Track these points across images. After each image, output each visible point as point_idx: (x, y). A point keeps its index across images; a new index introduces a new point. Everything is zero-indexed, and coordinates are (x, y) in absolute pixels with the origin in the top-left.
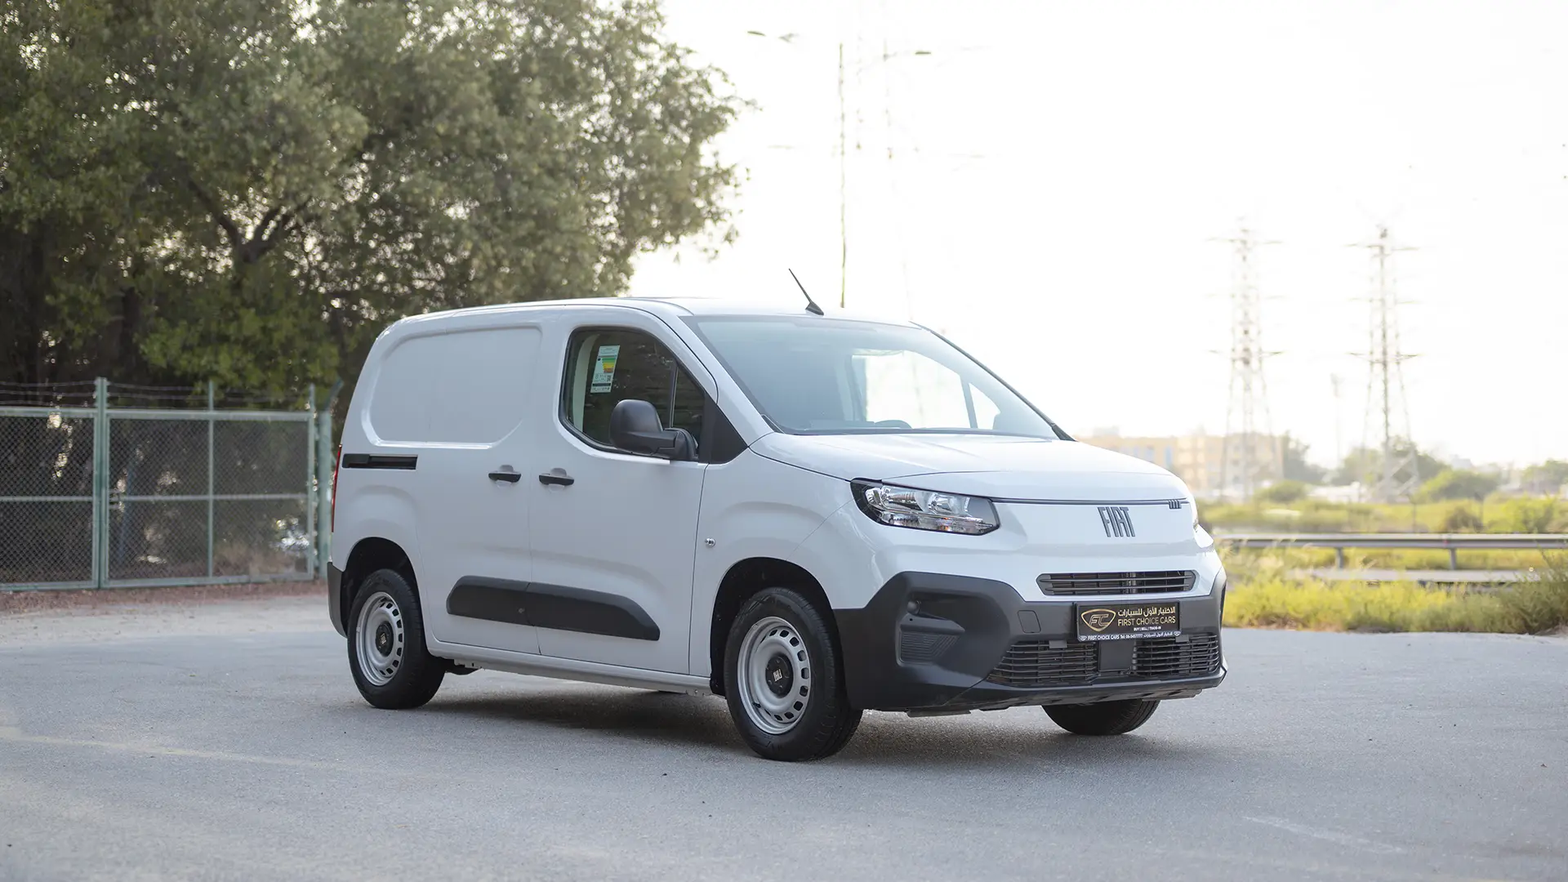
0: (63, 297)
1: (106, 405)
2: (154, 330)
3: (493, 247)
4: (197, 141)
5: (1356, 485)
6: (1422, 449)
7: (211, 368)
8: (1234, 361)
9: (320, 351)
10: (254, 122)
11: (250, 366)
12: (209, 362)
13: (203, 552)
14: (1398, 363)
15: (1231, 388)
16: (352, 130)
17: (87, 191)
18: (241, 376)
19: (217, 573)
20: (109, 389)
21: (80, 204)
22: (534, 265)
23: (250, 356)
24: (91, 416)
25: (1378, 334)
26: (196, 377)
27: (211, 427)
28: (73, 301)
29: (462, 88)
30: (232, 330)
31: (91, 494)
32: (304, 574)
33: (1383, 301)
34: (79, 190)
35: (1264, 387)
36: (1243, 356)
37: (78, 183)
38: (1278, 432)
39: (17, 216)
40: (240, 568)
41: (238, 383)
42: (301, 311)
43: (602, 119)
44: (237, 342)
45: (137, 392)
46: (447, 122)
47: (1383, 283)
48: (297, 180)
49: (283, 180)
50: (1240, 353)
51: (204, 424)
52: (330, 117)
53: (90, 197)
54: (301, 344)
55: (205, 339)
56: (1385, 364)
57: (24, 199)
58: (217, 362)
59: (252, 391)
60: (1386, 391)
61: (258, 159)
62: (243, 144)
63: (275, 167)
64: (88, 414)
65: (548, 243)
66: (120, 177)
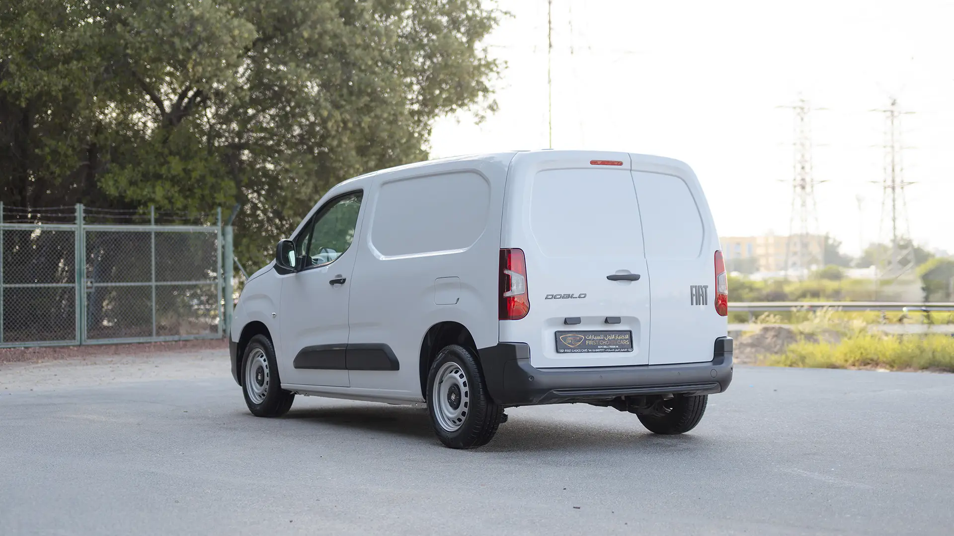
0: (47, 150)
1: (83, 222)
2: (108, 171)
3: (341, 114)
4: (140, 43)
5: (873, 268)
6: (916, 244)
7: (151, 196)
8: (795, 187)
9: (223, 184)
10: (180, 30)
11: (177, 195)
12: (149, 192)
13: (148, 321)
14: (902, 188)
15: (793, 204)
16: (246, 35)
17: (65, 78)
18: (170, 202)
19: (158, 334)
20: (85, 211)
21: (60, 87)
22: (369, 127)
23: (177, 188)
24: (73, 230)
25: (890, 169)
26: (139, 203)
27: (153, 236)
28: (54, 152)
29: (319, 6)
30: (163, 171)
31: (74, 282)
32: (216, 334)
33: (893, 147)
34: (59, 77)
35: (815, 204)
36: (801, 184)
37: (58, 72)
38: (823, 233)
39: (18, 96)
40: (173, 330)
41: (169, 207)
42: (209, 158)
43: (407, 26)
44: (167, 179)
45: (99, 213)
46: (309, 30)
47: (892, 134)
48: (209, 69)
49: (200, 69)
50: (799, 181)
51: (147, 235)
52: (232, 26)
53: (66, 82)
54: (210, 180)
55: (146, 177)
56: (893, 188)
57: (22, 84)
58: (154, 192)
59: (179, 212)
60: (894, 206)
61: (183, 55)
62: (172, 44)
63: (195, 60)
64: (71, 228)
65: (378, 111)
66: (86, 69)
